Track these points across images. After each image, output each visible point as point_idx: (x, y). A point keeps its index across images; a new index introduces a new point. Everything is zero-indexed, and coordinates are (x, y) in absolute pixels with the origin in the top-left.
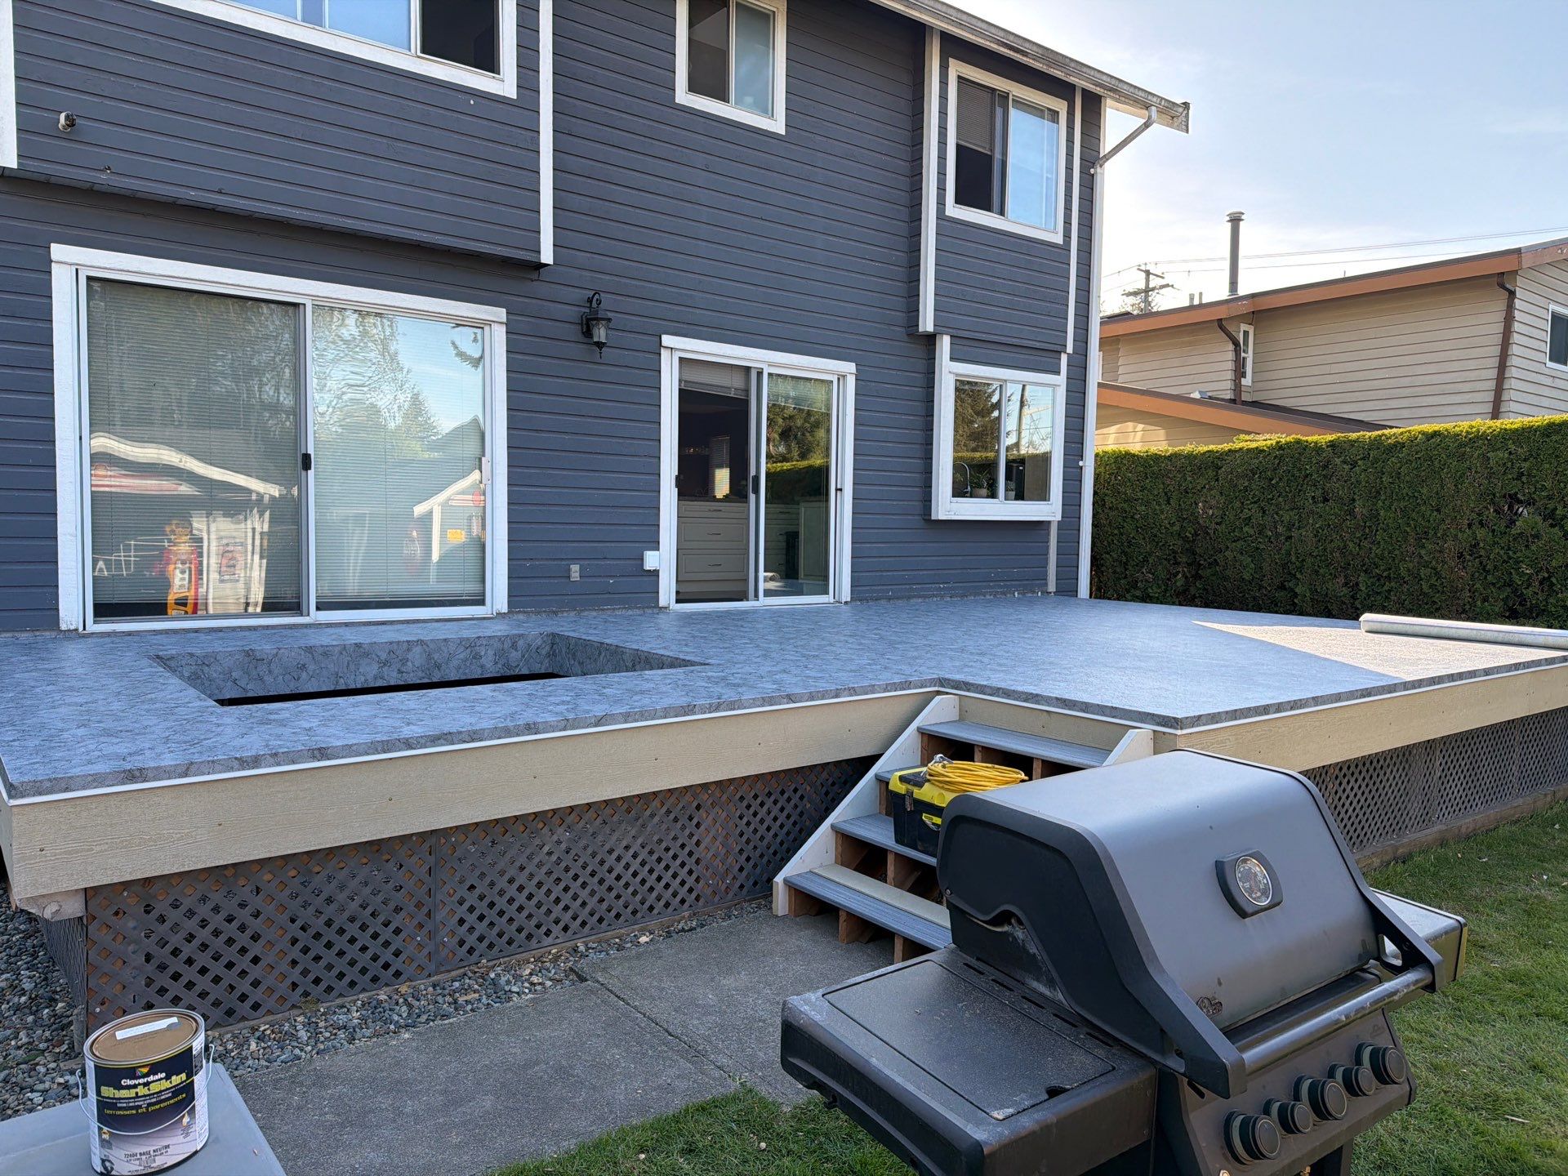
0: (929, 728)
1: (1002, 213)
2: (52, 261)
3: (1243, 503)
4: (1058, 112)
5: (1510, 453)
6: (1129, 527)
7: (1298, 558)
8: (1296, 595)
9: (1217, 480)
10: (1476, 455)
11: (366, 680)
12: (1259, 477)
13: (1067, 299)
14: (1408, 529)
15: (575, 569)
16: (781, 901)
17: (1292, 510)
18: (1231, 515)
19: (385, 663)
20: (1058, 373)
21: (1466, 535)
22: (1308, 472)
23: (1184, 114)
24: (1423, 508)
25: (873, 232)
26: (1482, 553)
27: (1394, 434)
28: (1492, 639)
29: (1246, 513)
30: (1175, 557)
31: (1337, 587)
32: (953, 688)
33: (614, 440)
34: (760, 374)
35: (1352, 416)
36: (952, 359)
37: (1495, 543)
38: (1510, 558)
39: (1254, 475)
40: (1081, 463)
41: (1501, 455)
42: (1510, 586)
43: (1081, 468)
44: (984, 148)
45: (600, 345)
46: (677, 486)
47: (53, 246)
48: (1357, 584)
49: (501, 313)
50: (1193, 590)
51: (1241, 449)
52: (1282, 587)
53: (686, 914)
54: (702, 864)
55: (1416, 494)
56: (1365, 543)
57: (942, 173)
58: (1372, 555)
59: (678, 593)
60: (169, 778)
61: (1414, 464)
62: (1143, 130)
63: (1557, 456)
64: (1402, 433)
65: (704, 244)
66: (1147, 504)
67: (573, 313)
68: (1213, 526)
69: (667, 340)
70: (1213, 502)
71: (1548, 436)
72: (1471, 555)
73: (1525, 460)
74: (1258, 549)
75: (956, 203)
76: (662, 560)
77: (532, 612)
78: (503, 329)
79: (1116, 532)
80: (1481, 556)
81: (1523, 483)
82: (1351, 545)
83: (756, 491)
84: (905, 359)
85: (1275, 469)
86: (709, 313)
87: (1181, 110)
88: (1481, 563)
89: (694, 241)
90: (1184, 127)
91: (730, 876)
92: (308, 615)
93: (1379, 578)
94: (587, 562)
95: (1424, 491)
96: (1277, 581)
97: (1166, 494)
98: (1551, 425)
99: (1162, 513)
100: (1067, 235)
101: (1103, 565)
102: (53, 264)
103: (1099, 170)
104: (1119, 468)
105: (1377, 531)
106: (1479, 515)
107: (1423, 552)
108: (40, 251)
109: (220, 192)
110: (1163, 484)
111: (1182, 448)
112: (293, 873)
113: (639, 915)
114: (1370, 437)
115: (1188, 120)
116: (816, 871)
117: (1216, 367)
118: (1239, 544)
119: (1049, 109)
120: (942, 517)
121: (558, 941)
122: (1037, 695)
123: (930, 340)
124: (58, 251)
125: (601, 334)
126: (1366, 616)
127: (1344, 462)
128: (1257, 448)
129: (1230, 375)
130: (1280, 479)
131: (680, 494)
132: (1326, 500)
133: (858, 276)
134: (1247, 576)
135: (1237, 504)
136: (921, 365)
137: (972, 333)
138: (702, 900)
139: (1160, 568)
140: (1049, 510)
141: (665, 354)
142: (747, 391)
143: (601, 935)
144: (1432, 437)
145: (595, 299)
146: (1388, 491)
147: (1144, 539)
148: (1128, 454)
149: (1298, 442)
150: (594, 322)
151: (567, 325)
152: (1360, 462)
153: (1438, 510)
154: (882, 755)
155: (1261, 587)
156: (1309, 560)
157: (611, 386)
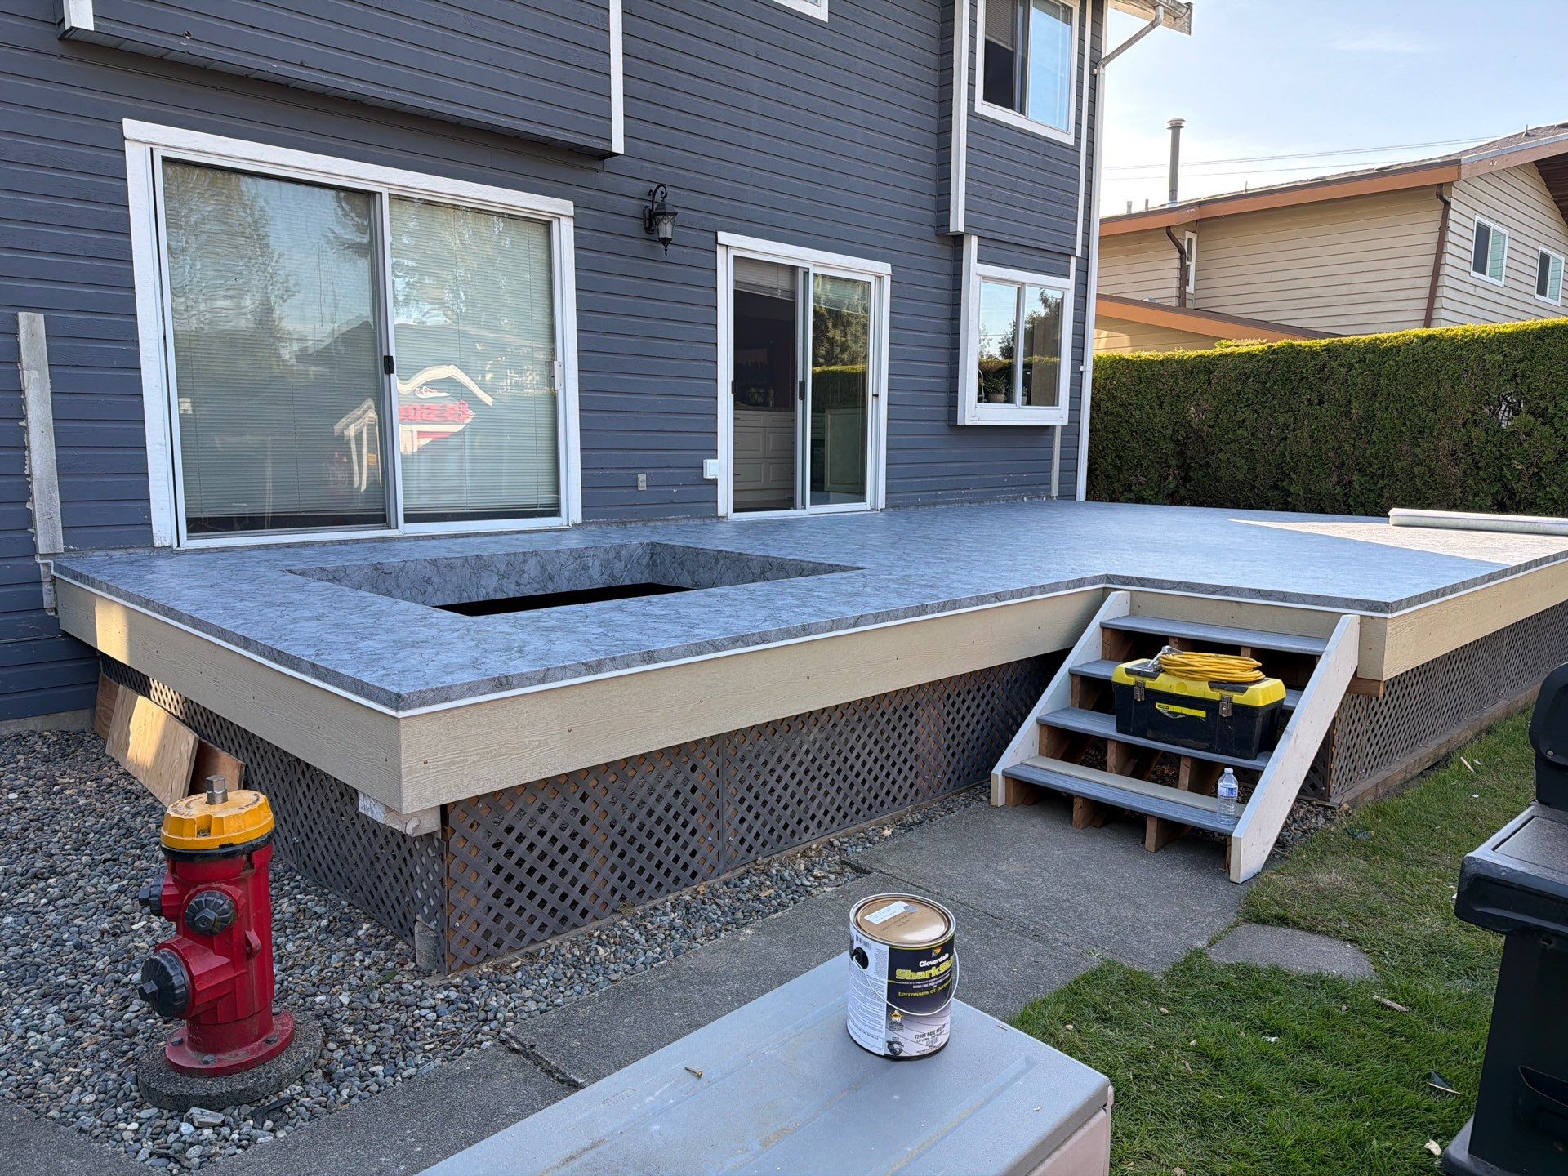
0: (1116, 623)
1: (1022, 111)
2: (125, 139)
3: (1236, 407)
4: (1071, 9)
5: (1505, 356)
6: (1124, 432)
7: (1292, 458)
8: (1289, 494)
9: (1210, 384)
10: (1472, 358)
11: (487, 593)
12: (1253, 381)
13: (1077, 202)
14: (1404, 429)
15: (642, 477)
16: (999, 791)
17: (1287, 412)
18: (1224, 418)
19: (504, 575)
20: (1068, 276)
21: (1460, 434)
22: (1304, 375)
23: (1187, 15)
24: (1420, 409)
25: (906, 127)
26: (1475, 450)
27: (1388, 338)
28: (1518, 529)
29: (1240, 416)
30: (1166, 460)
31: (1330, 485)
32: (1123, 584)
33: (676, 343)
34: (806, 273)
35: (1291, 323)
36: (979, 261)
37: (1488, 441)
38: (1502, 455)
39: (1247, 378)
40: (1081, 368)
41: (1497, 358)
42: (1499, 481)
43: (1082, 373)
44: (1006, 43)
45: (665, 241)
46: (733, 392)
47: (125, 121)
48: (1350, 483)
49: (568, 207)
50: (1182, 492)
51: (1231, 354)
52: (1275, 487)
53: (909, 808)
54: (920, 760)
55: (1413, 396)
56: (1360, 443)
57: (972, 68)
58: (1368, 454)
59: (734, 503)
60: (530, 685)
61: (1411, 366)
62: (1150, 30)
63: (1550, 358)
64: (1396, 338)
65: (756, 135)
66: (1141, 408)
67: (634, 207)
68: (1206, 429)
69: (723, 237)
70: (1206, 406)
71: (1541, 339)
72: (1463, 453)
73: (1519, 362)
74: (1252, 450)
75: (985, 100)
76: (720, 468)
77: (604, 523)
78: (571, 223)
79: (1111, 436)
80: (1473, 454)
81: (1517, 383)
82: (1346, 445)
83: (803, 397)
84: (934, 260)
85: (1268, 374)
86: (761, 209)
87: (1184, 10)
88: (1473, 460)
89: (745, 132)
90: (1187, 29)
91: (941, 772)
92: (397, 528)
93: (1372, 476)
94: (652, 471)
95: (1421, 393)
96: (1270, 482)
97: (1159, 398)
98: (1544, 329)
99: (1155, 417)
100: (1078, 138)
101: (1096, 469)
102: (126, 142)
103: (1102, 70)
104: (1114, 373)
105: (1372, 431)
106: (1473, 414)
107: (1418, 450)
108: (111, 127)
109: (301, 65)
110: (1157, 388)
111: (1171, 353)
112: (612, 778)
113: (874, 810)
114: (1364, 341)
115: (1190, 23)
116: (1028, 762)
117: (1162, 274)
118: (1233, 446)
119: (1063, 4)
120: (968, 423)
121: (814, 836)
122: (1226, 587)
123: (958, 240)
124: (132, 127)
125: (666, 229)
126: (1394, 511)
127: (1341, 365)
128: (1249, 352)
129: (1175, 283)
130: (1275, 382)
131: (735, 400)
132: (1321, 402)
133: (893, 172)
134: (1240, 477)
135: (1231, 408)
136: (947, 266)
137: (997, 234)
138: (920, 794)
139: (1152, 471)
140: (1054, 416)
141: (720, 251)
142: (793, 293)
143: (845, 830)
144: (1427, 341)
145: (659, 192)
146: (1385, 392)
147: (1137, 443)
148: (1122, 359)
149: (1291, 346)
150: (661, 217)
151: (629, 220)
152: (1357, 366)
153: (1435, 411)
154: (1072, 648)
155: (1253, 488)
156: (1304, 460)
157: (676, 287)
